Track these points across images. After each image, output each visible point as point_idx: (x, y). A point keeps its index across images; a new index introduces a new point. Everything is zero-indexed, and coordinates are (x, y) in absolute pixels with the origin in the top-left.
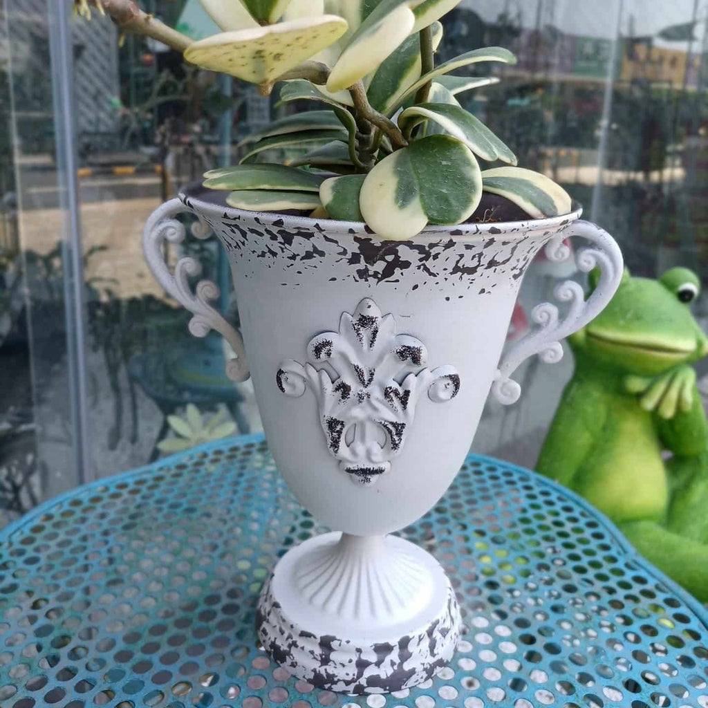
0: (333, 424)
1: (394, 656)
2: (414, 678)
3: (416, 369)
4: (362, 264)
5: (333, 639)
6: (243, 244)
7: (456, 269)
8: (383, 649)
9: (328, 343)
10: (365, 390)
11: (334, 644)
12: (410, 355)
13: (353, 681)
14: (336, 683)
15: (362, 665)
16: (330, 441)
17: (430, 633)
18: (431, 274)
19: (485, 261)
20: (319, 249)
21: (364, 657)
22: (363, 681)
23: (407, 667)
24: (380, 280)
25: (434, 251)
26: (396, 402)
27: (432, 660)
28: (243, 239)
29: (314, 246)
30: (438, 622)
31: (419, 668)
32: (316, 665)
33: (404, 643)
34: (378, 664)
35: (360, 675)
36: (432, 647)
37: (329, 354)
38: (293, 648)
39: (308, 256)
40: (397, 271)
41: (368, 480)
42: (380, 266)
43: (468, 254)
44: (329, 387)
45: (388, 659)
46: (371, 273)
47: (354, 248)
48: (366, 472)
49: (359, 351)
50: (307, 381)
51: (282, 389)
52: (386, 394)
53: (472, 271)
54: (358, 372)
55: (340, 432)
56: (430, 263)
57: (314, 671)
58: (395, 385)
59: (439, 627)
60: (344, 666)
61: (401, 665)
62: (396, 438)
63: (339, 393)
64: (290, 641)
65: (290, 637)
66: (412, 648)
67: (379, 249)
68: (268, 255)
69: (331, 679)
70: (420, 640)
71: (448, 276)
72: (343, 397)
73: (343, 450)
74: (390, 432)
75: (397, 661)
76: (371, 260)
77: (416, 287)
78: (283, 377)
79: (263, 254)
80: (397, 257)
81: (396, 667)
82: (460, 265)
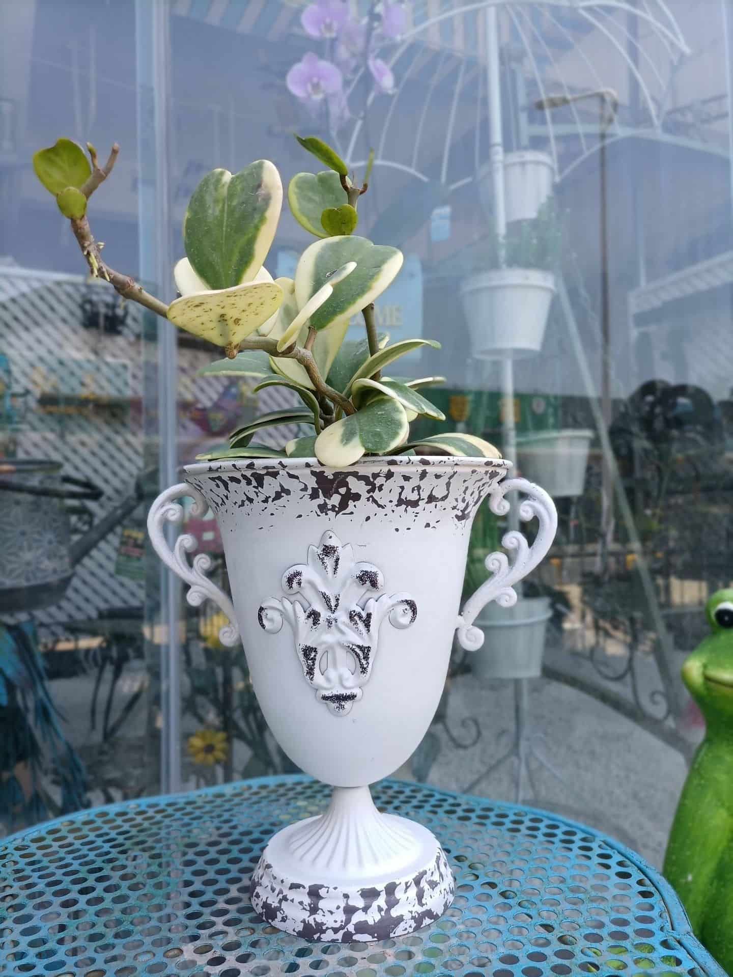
0: (308, 652)
1: (381, 901)
2: (402, 925)
3: (375, 595)
4: (321, 500)
5: (322, 886)
6: (227, 497)
7: (400, 502)
8: (370, 894)
9: (298, 574)
10: (333, 616)
11: (322, 892)
12: (368, 579)
13: (342, 928)
14: (324, 932)
15: (350, 911)
16: (306, 669)
17: (417, 881)
18: (379, 506)
19: (425, 495)
20: (286, 487)
21: (352, 902)
22: (351, 928)
23: (395, 913)
24: (337, 513)
25: (378, 482)
26: (361, 626)
27: (421, 910)
28: (226, 492)
29: (281, 486)
30: (425, 873)
31: (407, 916)
32: (305, 915)
33: (391, 889)
34: (365, 909)
35: (348, 921)
36: (420, 896)
37: (299, 584)
38: (284, 902)
39: (278, 496)
40: (351, 503)
41: (343, 707)
42: (335, 500)
43: (408, 486)
44: (302, 616)
45: (375, 904)
46: (329, 507)
47: (312, 483)
48: (340, 699)
49: (325, 579)
50: (283, 613)
51: (263, 626)
52: (351, 618)
53: (415, 504)
54: (327, 599)
55: (314, 659)
56: (376, 495)
57: (304, 921)
58: (358, 610)
59: (427, 877)
60: (331, 913)
61: (388, 910)
62: (364, 662)
63: (311, 620)
64: (281, 896)
65: (281, 892)
66: (399, 894)
67: (332, 481)
68: (247, 502)
69: (320, 928)
70: (407, 887)
71: (395, 508)
72: (314, 624)
73: (318, 678)
74: (358, 656)
75: (385, 907)
76: (328, 495)
77: (368, 519)
78: (263, 614)
79: (243, 505)
80: (349, 490)
81: (383, 913)
82: (403, 497)
